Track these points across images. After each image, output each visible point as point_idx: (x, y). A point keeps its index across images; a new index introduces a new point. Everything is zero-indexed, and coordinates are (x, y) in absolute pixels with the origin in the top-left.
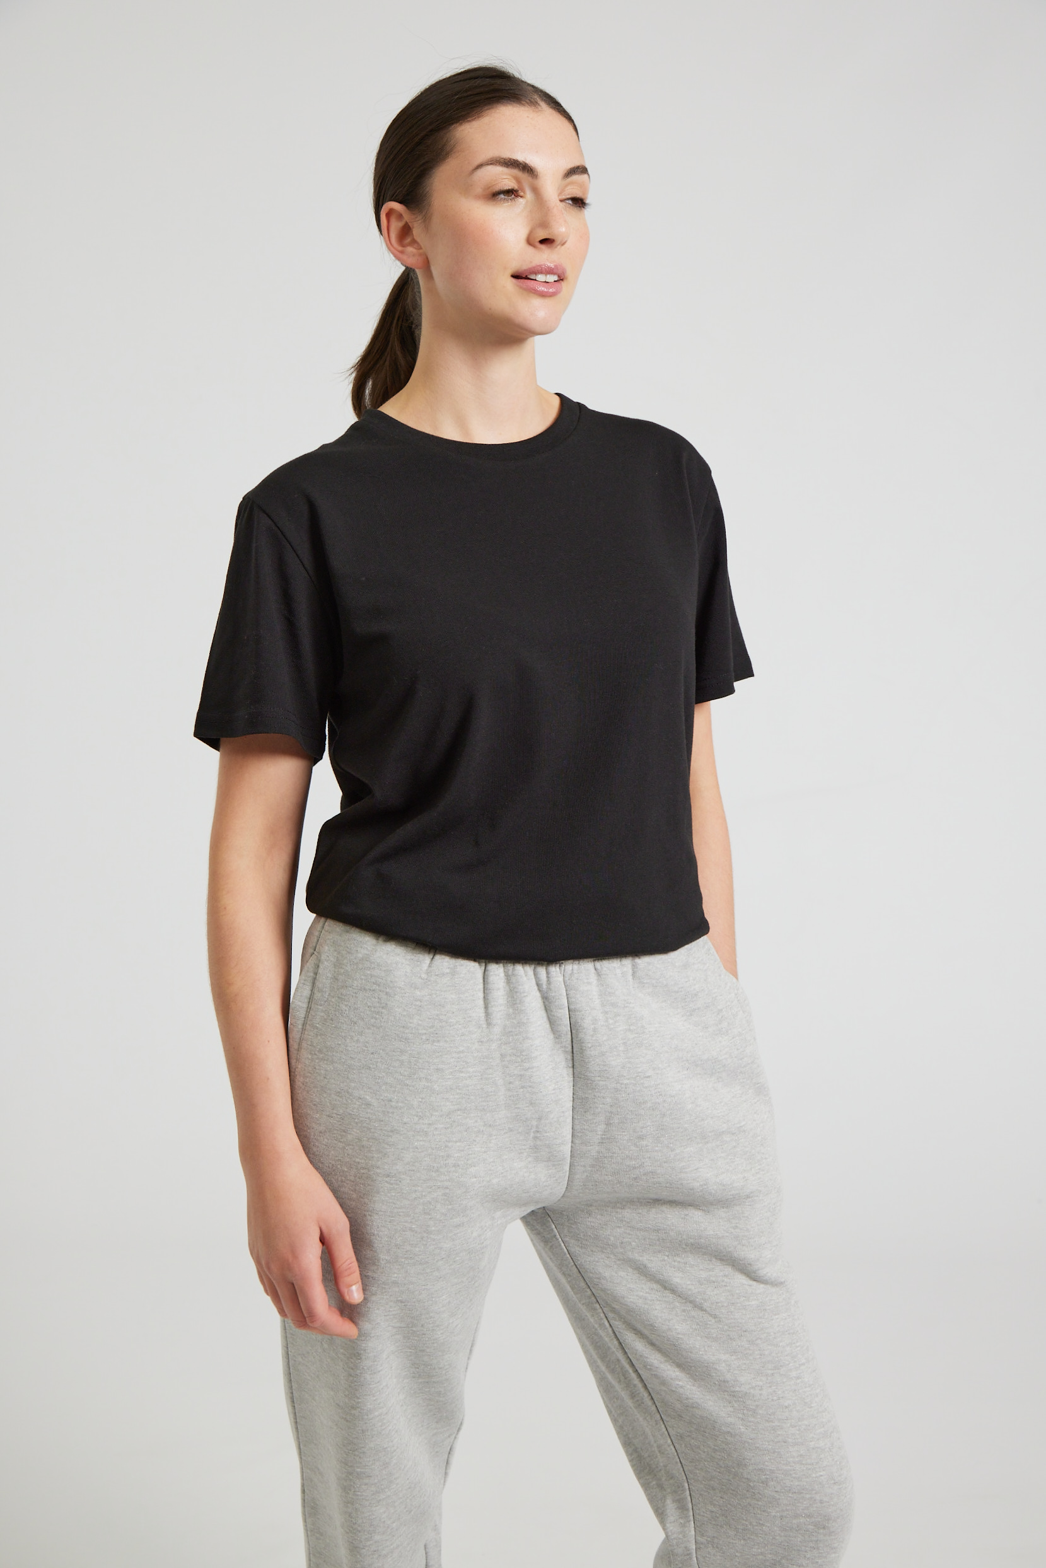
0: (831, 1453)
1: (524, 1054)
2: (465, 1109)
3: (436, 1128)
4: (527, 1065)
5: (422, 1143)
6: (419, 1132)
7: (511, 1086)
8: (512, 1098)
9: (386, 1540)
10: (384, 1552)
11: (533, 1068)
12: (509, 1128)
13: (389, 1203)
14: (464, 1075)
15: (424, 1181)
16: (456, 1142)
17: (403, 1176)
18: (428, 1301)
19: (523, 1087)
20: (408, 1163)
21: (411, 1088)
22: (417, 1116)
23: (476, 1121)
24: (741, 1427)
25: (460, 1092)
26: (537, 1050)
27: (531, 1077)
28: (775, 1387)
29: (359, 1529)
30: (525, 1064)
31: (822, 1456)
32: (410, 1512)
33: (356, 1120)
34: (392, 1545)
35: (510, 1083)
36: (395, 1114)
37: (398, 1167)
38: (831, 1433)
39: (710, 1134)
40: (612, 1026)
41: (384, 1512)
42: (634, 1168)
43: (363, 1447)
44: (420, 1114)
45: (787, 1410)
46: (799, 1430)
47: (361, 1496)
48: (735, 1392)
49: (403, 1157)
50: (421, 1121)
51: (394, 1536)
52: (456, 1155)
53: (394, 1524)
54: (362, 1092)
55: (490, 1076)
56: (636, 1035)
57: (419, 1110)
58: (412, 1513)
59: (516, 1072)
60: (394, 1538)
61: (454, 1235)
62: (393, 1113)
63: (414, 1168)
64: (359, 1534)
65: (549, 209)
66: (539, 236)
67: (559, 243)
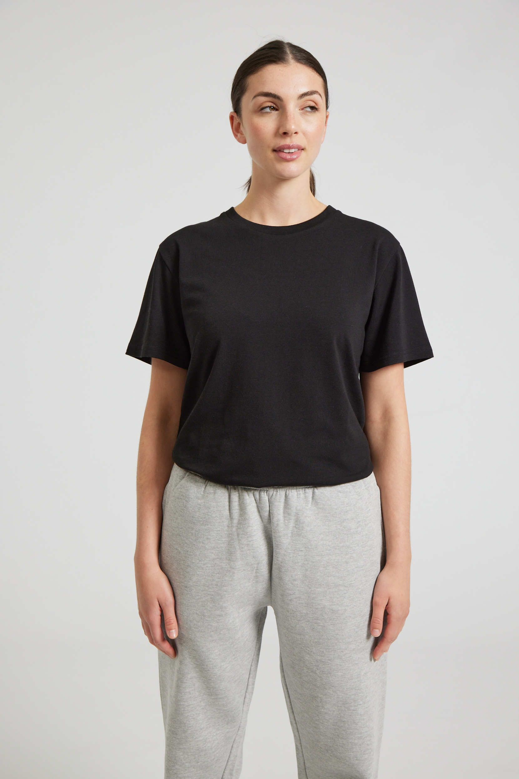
1: (248, 534)
2: (221, 558)
3: (207, 566)
4: (250, 539)
5: (201, 573)
6: (199, 567)
7: (243, 549)
8: (244, 555)
11: (253, 540)
12: (243, 569)
13: (187, 600)
14: (220, 542)
17: (192, 588)
18: (207, 652)
19: (249, 550)
20: (195, 582)
22: (198, 560)
23: (226, 565)
25: (218, 549)
26: (255, 532)
27: (252, 545)
30: (249, 539)
33: (176, 559)
35: (242, 548)
36: (189, 558)
39: (332, 585)
40: (287, 524)
42: (291, 595)
49: (193, 579)
50: (200, 562)
54: (177, 546)
55: (233, 544)
56: (298, 530)
57: (199, 557)
59: (245, 543)
61: (218, 620)
62: (188, 557)
65: (287, 117)
66: (282, 131)
67: (292, 134)
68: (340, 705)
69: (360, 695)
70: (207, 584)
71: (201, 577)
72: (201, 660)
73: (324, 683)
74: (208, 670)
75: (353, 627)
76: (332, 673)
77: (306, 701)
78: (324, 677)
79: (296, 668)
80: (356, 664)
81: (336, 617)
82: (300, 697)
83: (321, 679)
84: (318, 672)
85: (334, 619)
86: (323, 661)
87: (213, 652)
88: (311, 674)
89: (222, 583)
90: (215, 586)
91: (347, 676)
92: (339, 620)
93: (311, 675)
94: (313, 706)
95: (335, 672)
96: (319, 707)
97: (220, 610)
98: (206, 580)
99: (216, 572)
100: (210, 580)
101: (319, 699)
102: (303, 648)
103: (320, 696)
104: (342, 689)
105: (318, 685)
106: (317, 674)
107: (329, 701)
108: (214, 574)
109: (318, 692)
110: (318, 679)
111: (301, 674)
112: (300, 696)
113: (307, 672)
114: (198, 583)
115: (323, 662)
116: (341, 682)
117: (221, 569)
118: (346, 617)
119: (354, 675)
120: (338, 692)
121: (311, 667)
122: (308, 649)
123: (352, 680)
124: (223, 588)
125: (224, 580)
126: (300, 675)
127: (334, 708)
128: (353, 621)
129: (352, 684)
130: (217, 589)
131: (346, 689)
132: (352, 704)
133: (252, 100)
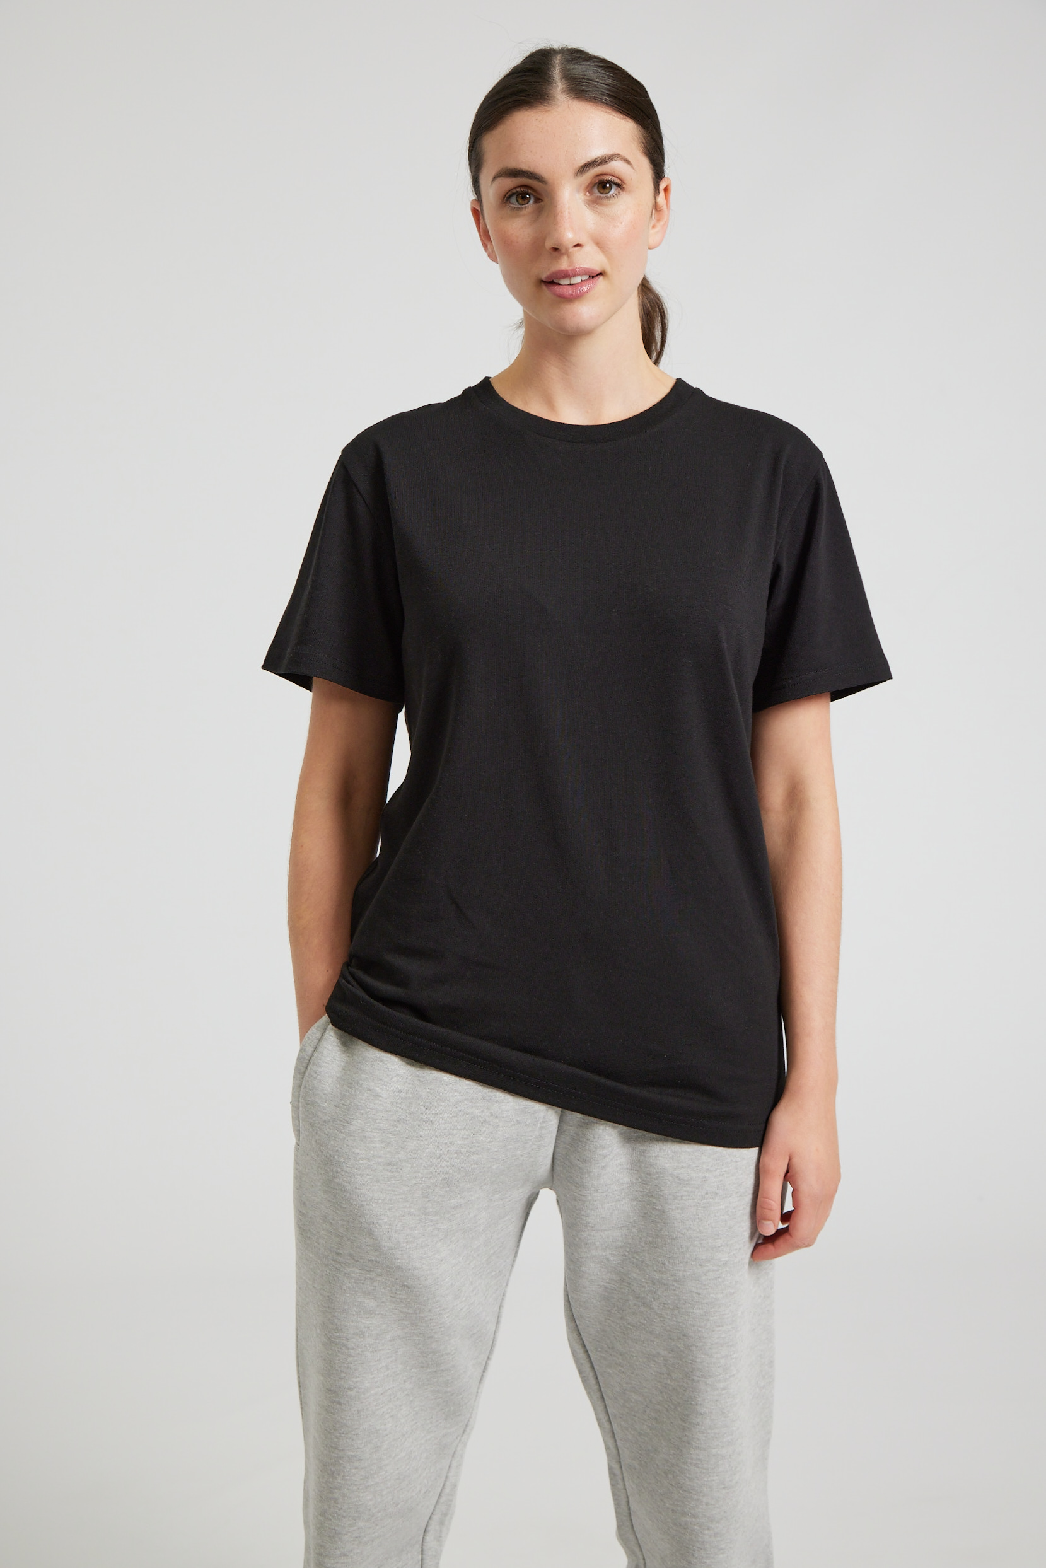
9: (369, 1528)
10: (365, 1539)
15: (425, 1167)
16: (461, 1130)
21: (421, 1079)
29: (345, 1514)
32: (397, 1505)
34: (374, 1533)
37: (400, 1156)
41: (371, 1500)
43: (357, 1429)
44: (428, 1104)
47: (349, 1480)
51: (377, 1525)
53: (380, 1514)
58: (399, 1506)
60: (378, 1528)
63: (416, 1156)
64: (344, 1520)
65: (555, 216)
66: (549, 244)
67: (567, 250)
75: (723, 1215)
77: (635, 1366)
78: (667, 1315)
79: (614, 1298)
80: (732, 1294)
83: (662, 1319)
84: (655, 1304)
86: (665, 1282)
88: (642, 1309)
91: (711, 1318)
93: (642, 1312)
97: (459, 1196)
102: (627, 1254)
106: (653, 1309)
110: (656, 1319)
111: (623, 1310)
113: (635, 1305)
115: (665, 1285)
116: (700, 1329)
121: (643, 1295)
122: (637, 1257)
123: (722, 1326)
126: (621, 1312)
128: (721, 1204)
132: (721, 1376)
133: (492, 184)
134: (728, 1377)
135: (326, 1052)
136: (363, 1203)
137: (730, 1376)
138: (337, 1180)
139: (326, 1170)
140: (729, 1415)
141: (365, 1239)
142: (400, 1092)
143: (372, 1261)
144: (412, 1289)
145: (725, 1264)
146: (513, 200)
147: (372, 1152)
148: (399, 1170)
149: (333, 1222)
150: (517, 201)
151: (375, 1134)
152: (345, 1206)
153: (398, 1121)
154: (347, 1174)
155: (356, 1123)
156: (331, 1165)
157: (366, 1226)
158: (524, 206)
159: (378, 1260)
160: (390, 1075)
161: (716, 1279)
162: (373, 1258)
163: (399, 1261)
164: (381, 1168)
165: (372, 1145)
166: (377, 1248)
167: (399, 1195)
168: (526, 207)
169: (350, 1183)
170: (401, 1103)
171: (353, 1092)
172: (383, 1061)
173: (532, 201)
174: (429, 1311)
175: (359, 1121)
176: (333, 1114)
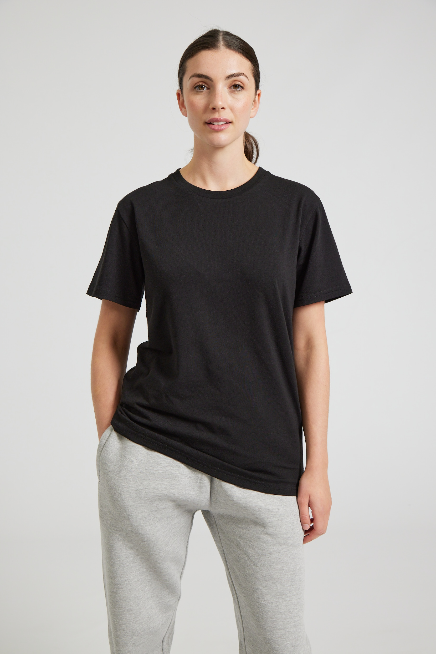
0: (294, 634)
3: (159, 472)
6: (151, 473)
12: (189, 476)
23: (176, 471)
24: (261, 619)
28: (278, 604)
31: (291, 635)
38: (297, 626)
45: (281, 614)
46: (283, 623)
48: (261, 603)
52: (166, 484)
65: (215, 95)
66: (211, 107)
67: (219, 109)
68: (278, 597)
69: (294, 586)
70: (156, 487)
71: (152, 481)
72: (150, 548)
73: (265, 575)
74: (156, 555)
76: (272, 565)
81: (272, 516)
82: (244, 591)
85: (270, 517)
87: (159, 539)
89: (171, 487)
90: (164, 489)
91: (285, 569)
92: (275, 518)
94: (255, 598)
95: (274, 564)
96: (260, 598)
98: (156, 483)
99: (166, 477)
100: (160, 484)
101: (260, 591)
103: (260, 588)
104: (280, 581)
105: (259, 578)
107: (268, 592)
108: (164, 479)
109: (259, 584)
112: (244, 589)
114: (149, 486)
116: (280, 574)
117: (171, 475)
118: (281, 515)
119: (291, 568)
120: (277, 583)
124: (171, 491)
125: (172, 484)
127: (273, 600)
129: (289, 576)
130: (165, 492)
131: (283, 580)
132: (288, 595)
133: (189, 81)
134: (291, 595)
135: (111, 442)
136: (125, 506)
137: (292, 595)
138: (115, 496)
139: (110, 492)
140: (293, 613)
141: (126, 521)
142: (142, 460)
143: (130, 530)
144: (147, 543)
145: (291, 545)
146: (198, 88)
147: (129, 485)
148: (140, 493)
149: (113, 514)
150: (199, 89)
151: (130, 478)
152: (118, 507)
153: (141, 472)
154: (119, 494)
155: (123, 473)
156: (112, 490)
157: (127, 516)
158: (202, 90)
159: (132, 530)
160: (138, 453)
161: (287, 551)
162: (130, 529)
163: (141, 531)
164: (133, 492)
165: (129, 482)
166: (132, 525)
167: (140, 504)
168: (203, 91)
169: (120, 497)
170: (142, 465)
171: (122, 460)
172: (135, 447)
173: (205, 89)
174: (155, 551)
175: (124, 472)
176: (113, 468)
